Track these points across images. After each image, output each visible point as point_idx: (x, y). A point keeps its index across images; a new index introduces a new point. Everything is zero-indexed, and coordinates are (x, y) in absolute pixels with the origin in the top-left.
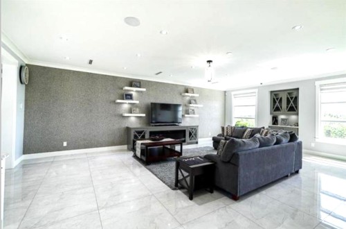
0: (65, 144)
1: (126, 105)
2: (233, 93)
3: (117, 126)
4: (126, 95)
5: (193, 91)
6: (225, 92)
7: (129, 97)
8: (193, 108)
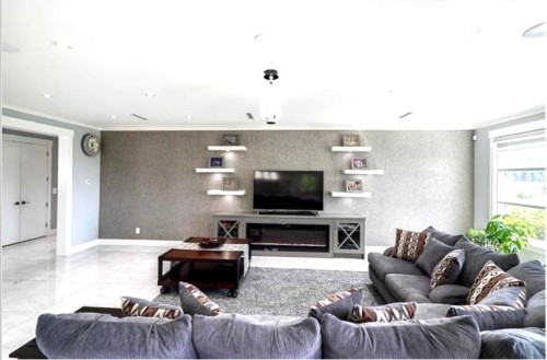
0: (138, 231)
1: (217, 175)
2: (492, 134)
3: (204, 210)
4: (213, 160)
5: (357, 140)
6: (473, 132)
7: (217, 161)
8: (359, 178)
